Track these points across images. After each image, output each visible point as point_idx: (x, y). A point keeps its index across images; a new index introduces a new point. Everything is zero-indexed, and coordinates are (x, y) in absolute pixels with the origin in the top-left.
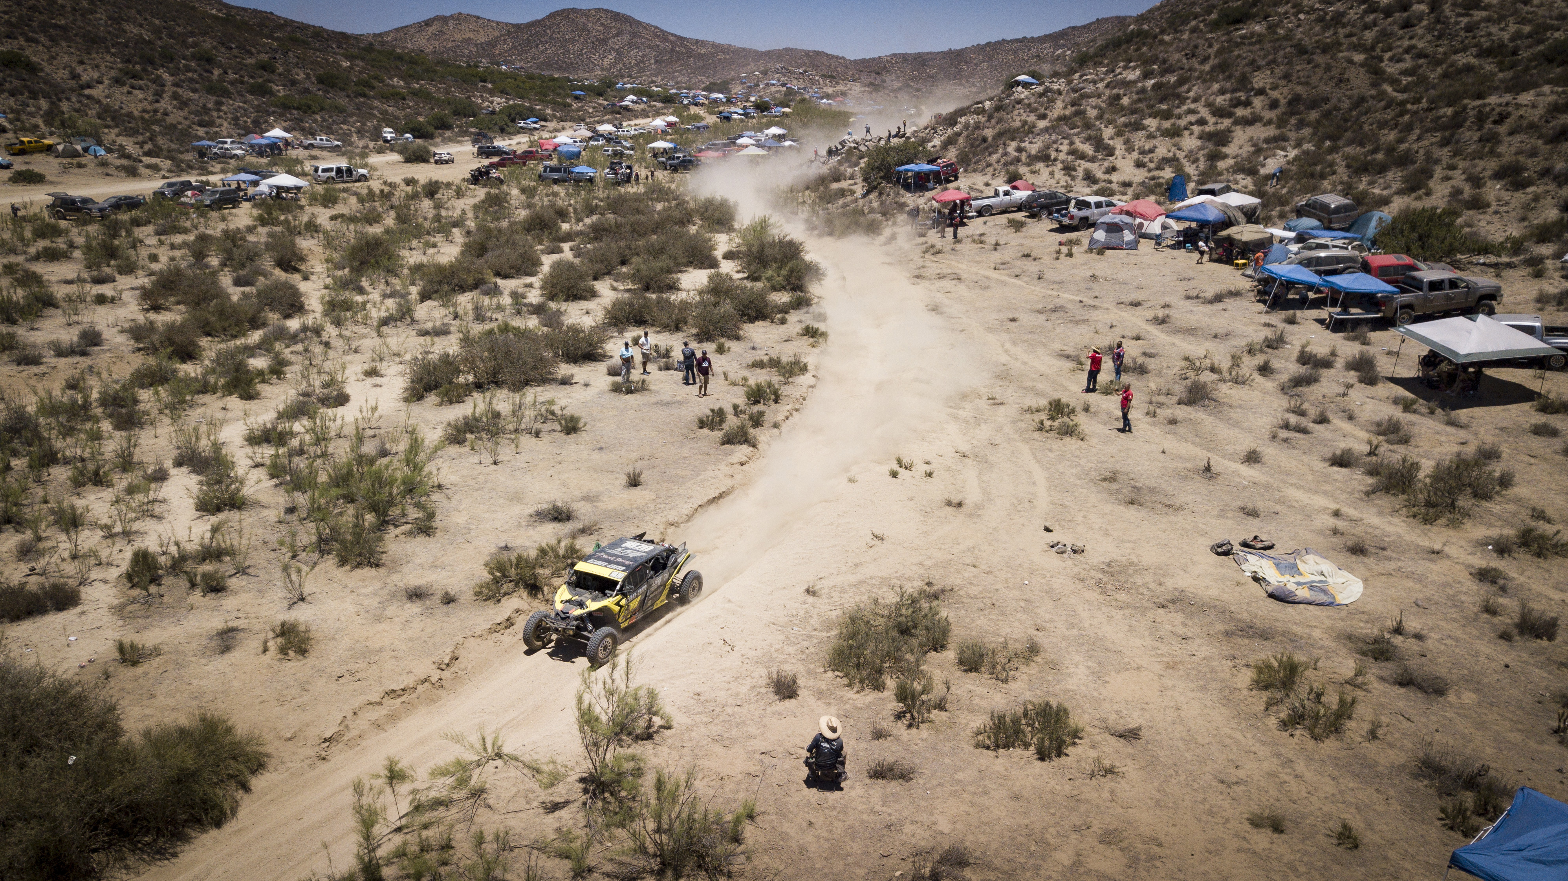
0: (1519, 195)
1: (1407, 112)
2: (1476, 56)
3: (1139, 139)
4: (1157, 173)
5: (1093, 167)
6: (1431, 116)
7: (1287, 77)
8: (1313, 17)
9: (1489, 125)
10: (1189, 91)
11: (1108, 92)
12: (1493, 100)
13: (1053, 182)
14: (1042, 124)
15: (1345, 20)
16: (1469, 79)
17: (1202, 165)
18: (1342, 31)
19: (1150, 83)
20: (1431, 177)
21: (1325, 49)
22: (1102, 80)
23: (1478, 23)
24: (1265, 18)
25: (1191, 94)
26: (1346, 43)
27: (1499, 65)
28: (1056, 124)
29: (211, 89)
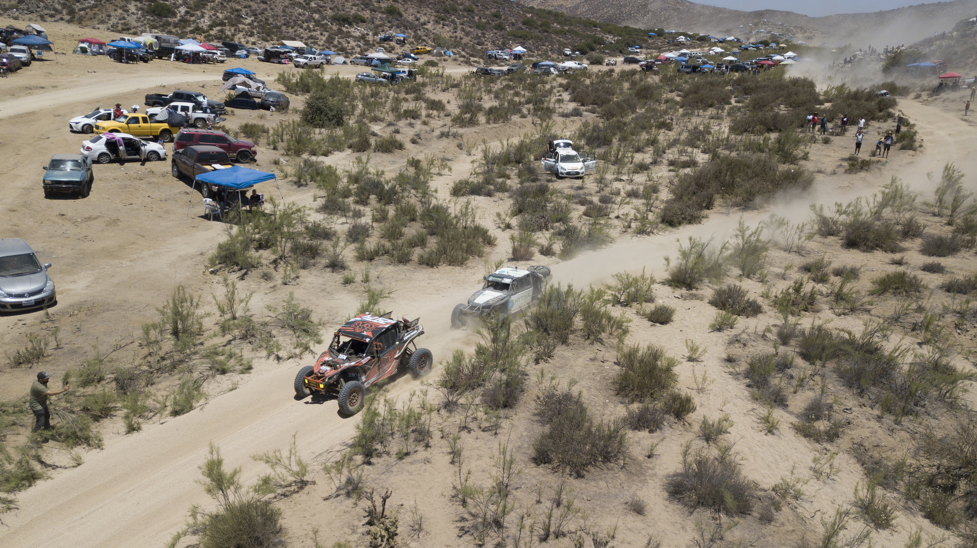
29: (478, 26)
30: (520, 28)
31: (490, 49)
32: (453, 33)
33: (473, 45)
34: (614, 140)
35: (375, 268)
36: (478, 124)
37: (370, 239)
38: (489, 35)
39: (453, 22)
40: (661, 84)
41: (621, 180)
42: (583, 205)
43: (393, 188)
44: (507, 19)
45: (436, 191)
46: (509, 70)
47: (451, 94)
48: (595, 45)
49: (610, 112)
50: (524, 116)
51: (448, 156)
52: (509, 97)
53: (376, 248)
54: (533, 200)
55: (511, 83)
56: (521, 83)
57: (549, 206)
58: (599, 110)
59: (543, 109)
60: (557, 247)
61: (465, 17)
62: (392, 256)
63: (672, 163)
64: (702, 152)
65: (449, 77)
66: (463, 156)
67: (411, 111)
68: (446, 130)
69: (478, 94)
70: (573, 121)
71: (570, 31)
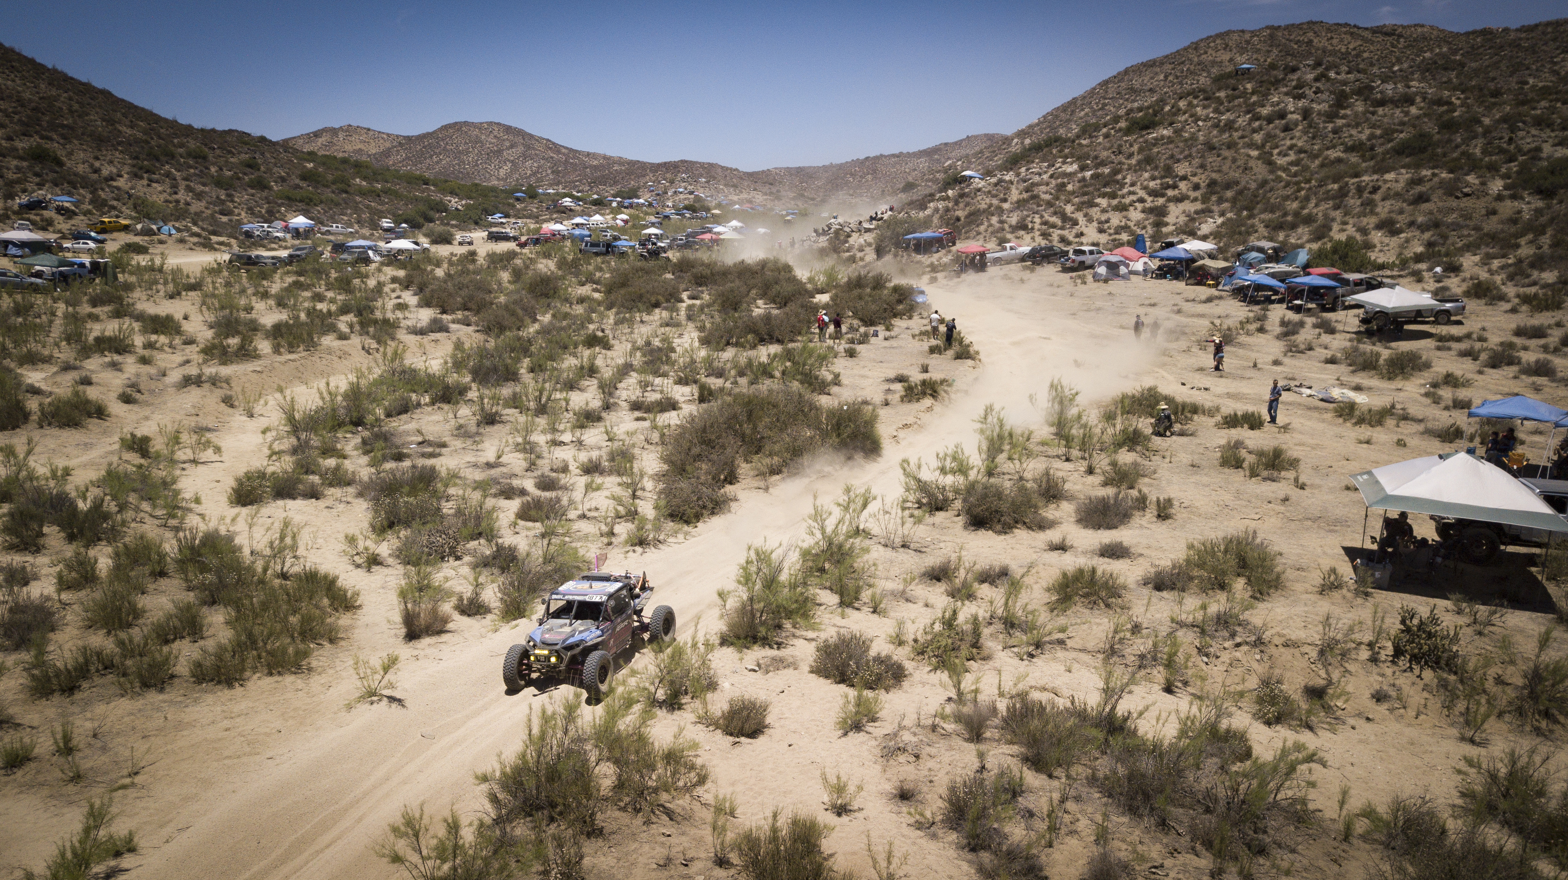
0: (1395, 239)
1: (1303, 189)
2: (1344, 151)
3: (1094, 212)
4: (1117, 237)
5: (1065, 233)
6: (1323, 190)
7: (1202, 166)
8: (1209, 124)
9: (1366, 195)
10: (1124, 178)
11: (1054, 182)
12: (1366, 178)
13: (1035, 244)
14: (1006, 206)
15: (1237, 125)
16: (1342, 167)
17: (1150, 230)
18: (1236, 135)
19: (1088, 174)
20: (1331, 230)
21: (1231, 145)
22: (1046, 172)
23: (1341, 128)
24: (1171, 124)
25: (1127, 181)
26: (1241, 142)
27: (1363, 157)
28: (1020, 204)
29: (219, 183)
30: (297, 187)
31: (245, 221)
32: (170, 195)
33: (212, 216)
34: (522, 371)
35: (84, 711)
36: (257, 357)
37: (58, 637)
38: (242, 197)
39: (168, 175)
40: (560, 273)
41: (562, 443)
42: (508, 498)
43: (98, 505)
44: (269, 171)
45: (197, 501)
46: (291, 256)
47: (188, 303)
48: (431, 213)
49: (498, 323)
50: (343, 337)
51: (209, 422)
52: (306, 304)
53: (81, 660)
54: (411, 499)
55: (302, 279)
56: (321, 279)
57: (448, 508)
58: (474, 319)
59: (376, 322)
60: (491, 595)
61: (191, 167)
62: (125, 675)
63: (636, 406)
64: (676, 383)
65: (177, 272)
66: (238, 418)
67: (110, 339)
68: (193, 371)
69: (243, 302)
70: (436, 341)
71: (386, 192)
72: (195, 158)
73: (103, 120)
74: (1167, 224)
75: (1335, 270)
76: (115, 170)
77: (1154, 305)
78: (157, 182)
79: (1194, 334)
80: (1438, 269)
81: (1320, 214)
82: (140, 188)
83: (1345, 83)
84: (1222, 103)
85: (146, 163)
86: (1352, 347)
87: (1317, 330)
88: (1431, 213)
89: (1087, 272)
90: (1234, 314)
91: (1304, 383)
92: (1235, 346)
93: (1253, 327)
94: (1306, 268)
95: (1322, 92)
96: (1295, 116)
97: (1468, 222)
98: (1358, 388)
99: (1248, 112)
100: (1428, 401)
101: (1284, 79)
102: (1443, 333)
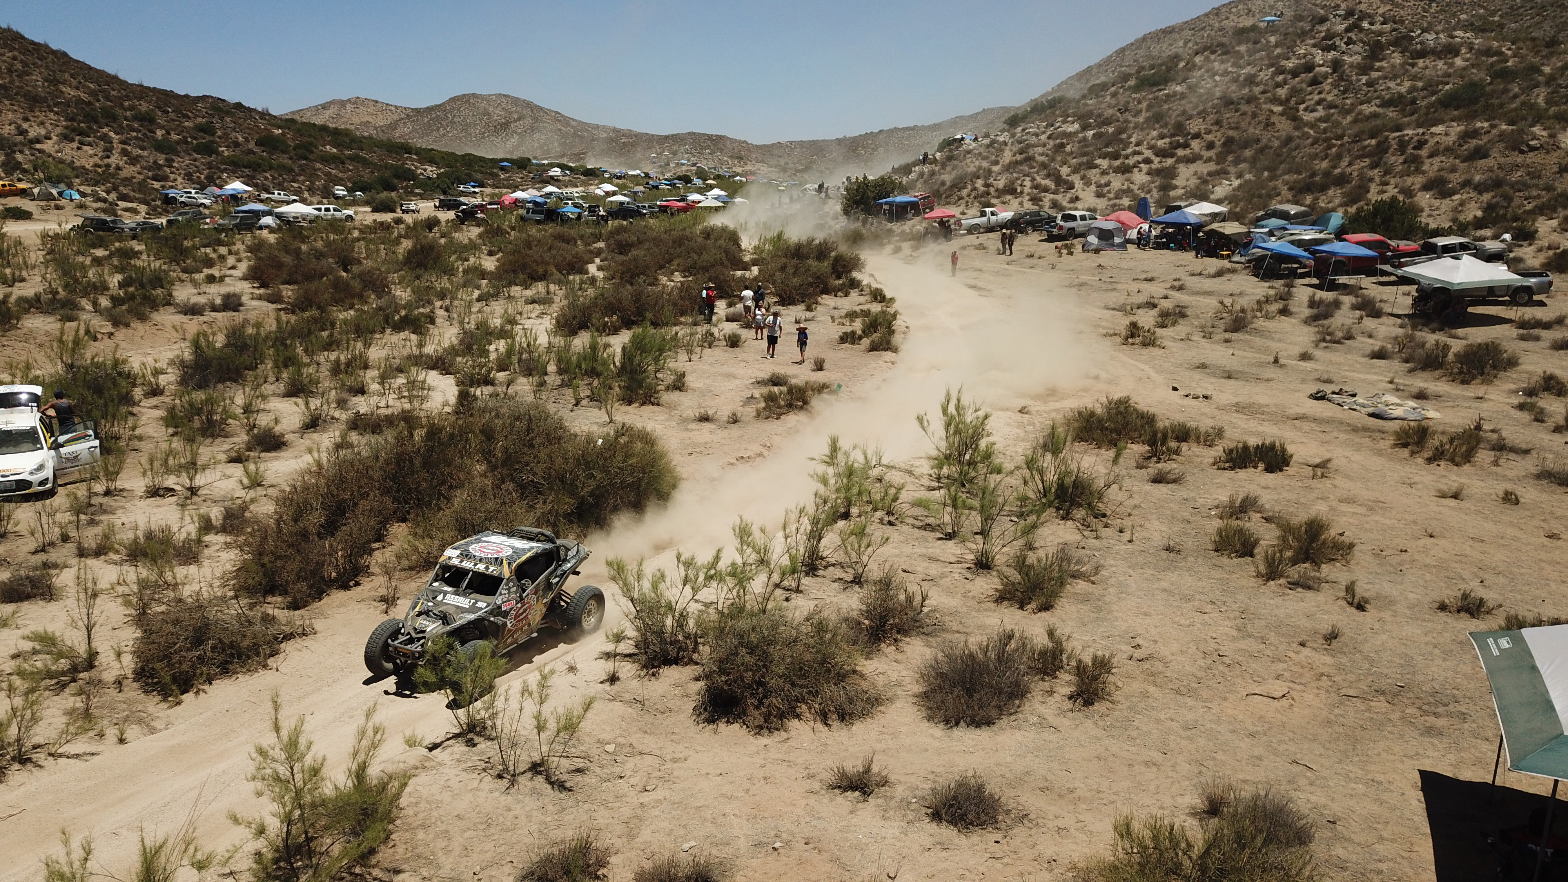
0: (1447, 201)
1: (1334, 146)
2: (1381, 106)
3: (1093, 174)
4: (1117, 201)
5: (1059, 197)
6: (1358, 146)
7: (1218, 123)
8: (1228, 78)
9: (1410, 151)
10: (1130, 137)
11: (1052, 143)
12: (1410, 132)
13: (1022, 211)
14: (996, 168)
15: (1258, 79)
16: (1379, 122)
17: (1156, 194)
18: (1257, 90)
19: (1090, 134)
20: (1368, 191)
21: (1249, 100)
22: (1043, 133)
23: (1376, 80)
24: (1185, 80)
25: (1133, 140)
26: (1263, 98)
27: (1402, 111)
28: (1010, 167)
29: (160, 147)
30: (251, 152)
38: (182, 162)
48: (396, 181)
49: (310, 299)
50: (70, 317)
58: (289, 294)
59: (143, 299)
63: (358, 423)
64: (452, 383)
70: (202, 323)
71: (352, 159)
72: (141, 120)
73: (46, 80)
74: (1176, 187)
75: (1376, 237)
76: (43, 132)
77: (1151, 280)
78: (90, 145)
79: (1197, 317)
80: (1507, 236)
81: (1355, 174)
82: (69, 151)
83: (1380, 33)
84: (1242, 57)
85: (82, 125)
86: (1407, 336)
87: (1358, 313)
88: (1491, 170)
89: (1076, 241)
90: (1250, 291)
91: (1345, 389)
92: (1250, 333)
93: (1275, 307)
94: (1340, 234)
95: (1355, 43)
96: (1324, 69)
97: (1535, 181)
98: (1421, 396)
99: (1272, 66)
100: (1525, 416)
101: (1311, 30)
102: (1526, 317)
